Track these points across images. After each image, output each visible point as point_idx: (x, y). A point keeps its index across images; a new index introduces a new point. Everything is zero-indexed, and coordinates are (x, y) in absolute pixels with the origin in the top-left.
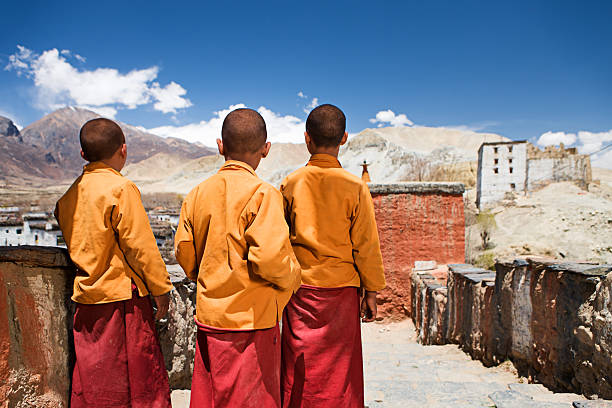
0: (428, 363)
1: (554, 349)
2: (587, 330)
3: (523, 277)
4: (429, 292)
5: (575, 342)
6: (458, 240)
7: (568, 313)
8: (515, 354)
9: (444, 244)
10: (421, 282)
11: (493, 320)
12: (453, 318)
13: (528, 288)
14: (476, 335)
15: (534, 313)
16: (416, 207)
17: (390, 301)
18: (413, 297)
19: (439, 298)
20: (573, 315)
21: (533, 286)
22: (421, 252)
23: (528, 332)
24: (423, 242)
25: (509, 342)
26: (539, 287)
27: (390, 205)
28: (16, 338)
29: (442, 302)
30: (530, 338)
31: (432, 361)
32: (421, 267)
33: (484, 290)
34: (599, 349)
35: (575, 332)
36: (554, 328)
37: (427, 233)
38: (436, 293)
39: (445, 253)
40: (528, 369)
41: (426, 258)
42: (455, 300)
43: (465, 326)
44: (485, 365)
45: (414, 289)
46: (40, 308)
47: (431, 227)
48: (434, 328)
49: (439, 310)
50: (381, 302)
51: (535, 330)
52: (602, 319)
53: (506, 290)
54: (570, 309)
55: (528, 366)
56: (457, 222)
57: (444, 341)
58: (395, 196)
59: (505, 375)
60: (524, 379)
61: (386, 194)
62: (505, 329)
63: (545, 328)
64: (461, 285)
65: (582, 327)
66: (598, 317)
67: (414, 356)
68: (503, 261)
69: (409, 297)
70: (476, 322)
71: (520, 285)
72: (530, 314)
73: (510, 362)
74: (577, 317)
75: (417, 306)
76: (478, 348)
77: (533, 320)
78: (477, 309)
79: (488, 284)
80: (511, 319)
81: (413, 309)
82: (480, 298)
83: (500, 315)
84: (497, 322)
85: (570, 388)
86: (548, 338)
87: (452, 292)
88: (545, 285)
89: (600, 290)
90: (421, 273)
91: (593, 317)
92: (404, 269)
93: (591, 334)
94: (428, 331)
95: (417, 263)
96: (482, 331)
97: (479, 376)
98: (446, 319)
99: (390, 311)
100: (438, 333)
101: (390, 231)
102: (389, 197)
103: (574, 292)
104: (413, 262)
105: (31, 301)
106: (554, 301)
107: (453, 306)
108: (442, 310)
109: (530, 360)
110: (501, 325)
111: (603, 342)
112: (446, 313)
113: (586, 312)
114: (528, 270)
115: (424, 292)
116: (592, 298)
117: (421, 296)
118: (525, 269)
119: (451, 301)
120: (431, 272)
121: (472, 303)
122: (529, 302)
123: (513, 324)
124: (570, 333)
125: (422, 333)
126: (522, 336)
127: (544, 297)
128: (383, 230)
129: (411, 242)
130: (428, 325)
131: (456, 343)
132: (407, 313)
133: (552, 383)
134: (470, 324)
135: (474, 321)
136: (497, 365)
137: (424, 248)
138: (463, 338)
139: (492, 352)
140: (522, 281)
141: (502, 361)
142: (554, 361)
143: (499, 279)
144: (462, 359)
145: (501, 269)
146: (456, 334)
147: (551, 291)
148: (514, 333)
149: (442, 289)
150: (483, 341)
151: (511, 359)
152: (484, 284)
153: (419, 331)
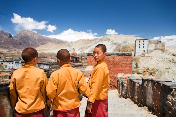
0: (123, 105)
1: (159, 106)
2: (170, 103)
3: (150, 84)
4: (122, 83)
5: (166, 105)
6: (130, 68)
7: (164, 97)
8: (147, 105)
9: (126, 69)
10: (120, 79)
11: (141, 94)
12: (129, 91)
13: (152, 87)
14: (136, 97)
15: (153, 95)
16: (119, 59)
17: (112, 84)
18: (118, 83)
21: (153, 87)
22: (120, 71)
23: (151, 99)
24: (121, 68)
25: (145, 101)
26: (155, 87)
27: (112, 58)
29: (126, 86)
30: (152, 101)
32: (120, 75)
33: (138, 85)
34: (174, 109)
35: (166, 102)
36: (159, 100)
37: (122, 66)
38: (124, 83)
39: (126, 71)
40: (151, 109)
41: (121, 73)
42: (130, 86)
43: (133, 94)
44: (138, 106)
45: (118, 81)
47: (123, 64)
48: (124, 93)
49: (125, 88)
51: (153, 99)
52: (175, 100)
53: (145, 86)
54: (165, 96)
55: (151, 108)
56: (130, 63)
57: (126, 97)
58: (113, 56)
59: (144, 111)
60: (150, 112)
62: (145, 97)
63: (157, 99)
64: (132, 83)
65: (168, 101)
66: (174, 100)
67: (118, 102)
68: (144, 78)
69: (117, 83)
70: (136, 93)
71: (149, 86)
72: (152, 94)
74: (167, 98)
76: (136, 101)
77: (153, 96)
78: (136, 90)
79: (140, 84)
80: (146, 95)
81: (118, 86)
82: (137, 87)
83: (143, 93)
84: (142, 95)
86: (157, 102)
87: (129, 84)
88: (157, 87)
89: (174, 92)
90: (120, 77)
91: (172, 99)
92: (115, 76)
94: (122, 93)
95: (119, 74)
96: (137, 96)
97: (137, 111)
98: (127, 91)
99: (111, 87)
100: (125, 94)
101: (112, 65)
102: (111, 56)
103: (166, 91)
104: (118, 73)
106: (159, 92)
107: (129, 88)
108: (126, 88)
110: (143, 96)
111: (175, 107)
113: (170, 97)
116: (172, 93)
117: (120, 83)
118: (151, 82)
119: (128, 87)
120: (123, 77)
121: (135, 88)
122: (152, 91)
123: (147, 96)
124: (164, 102)
125: (120, 93)
127: (156, 91)
128: (110, 65)
129: (117, 68)
130: (122, 91)
131: (130, 98)
132: (116, 88)
135: (135, 93)
136: (142, 107)
137: (121, 70)
138: (132, 97)
139: (141, 103)
141: (143, 106)
142: (159, 109)
143: (143, 83)
144: (132, 104)
145: (144, 80)
146: (130, 95)
147: (159, 89)
148: (147, 99)
149: (126, 82)
150: (138, 99)
151: (146, 106)
152: (138, 83)
153: (119, 93)
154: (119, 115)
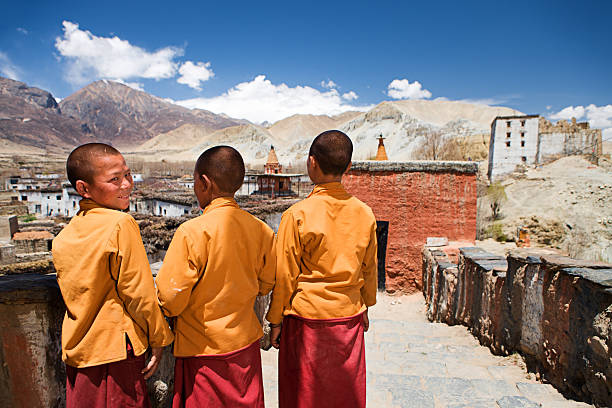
0: (437, 347)
1: (565, 352)
2: (602, 342)
3: (536, 275)
4: (440, 270)
5: (588, 351)
6: (470, 218)
7: (582, 321)
8: (524, 348)
9: (456, 221)
10: (432, 258)
11: (502, 311)
12: (462, 300)
13: (540, 287)
14: (485, 321)
15: (545, 313)
16: (430, 185)
17: (402, 275)
18: (424, 271)
19: (449, 277)
20: (588, 323)
21: (546, 286)
22: (433, 229)
23: (539, 330)
24: (436, 219)
25: (518, 336)
26: (552, 288)
27: (405, 182)
28: (6, 384)
29: (452, 282)
30: (540, 336)
31: (440, 345)
32: (433, 243)
33: (494, 280)
35: (589, 341)
36: (566, 332)
37: (439, 210)
38: (447, 273)
39: (457, 230)
40: (534, 364)
41: (438, 234)
42: (466, 283)
43: (475, 309)
44: (492, 352)
45: (425, 264)
46: (32, 347)
47: (444, 205)
48: (444, 306)
49: (449, 290)
50: (393, 276)
51: (546, 329)
53: (518, 284)
54: (585, 317)
55: (536, 361)
56: (469, 200)
57: (452, 322)
58: (409, 174)
59: (512, 369)
60: (532, 375)
61: (401, 172)
62: (515, 322)
63: (557, 330)
64: (472, 270)
65: (596, 338)
67: (424, 337)
68: (515, 256)
69: (420, 272)
70: (485, 308)
71: (532, 282)
72: (542, 313)
73: (519, 356)
74: (591, 326)
75: (428, 281)
76: (486, 334)
77: (544, 319)
78: (487, 297)
79: (500, 274)
80: (521, 314)
81: (424, 283)
82: (491, 286)
83: (510, 307)
84: (507, 314)
85: (580, 394)
86: (558, 340)
87: (463, 275)
88: (558, 288)
90: (432, 249)
91: (609, 330)
92: (416, 245)
93: (606, 347)
94: (437, 308)
95: (429, 239)
96: (491, 319)
97: (487, 369)
98: (456, 299)
99: (402, 284)
100: (447, 311)
101: (404, 208)
102: (404, 175)
103: (589, 301)
104: (425, 238)
105: (22, 341)
106: (567, 305)
107: (463, 289)
108: (452, 290)
109: (539, 357)
110: (511, 317)
112: (455, 294)
113: (602, 323)
114: (541, 268)
115: (435, 269)
116: (610, 309)
117: (432, 272)
118: (538, 267)
119: (460, 284)
120: (442, 248)
121: (482, 290)
122: (541, 300)
123: (523, 318)
124: (584, 341)
125: (432, 308)
126: (532, 331)
127: (557, 299)
128: (397, 207)
129: (424, 219)
130: (437, 301)
131: (465, 325)
132: (418, 287)
133: (561, 385)
134: (480, 309)
135: (483, 307)
136: (505, 355)
137: (436, 224)
138: (471, 320)
139: (503, 341)
140: (534, 279)
141: (510, 353)
142: (564, 364)
143: (511, 272)
144: (471, 343)
145: (513, 263)
146: (465, 316)
147: (565, 295)
148: (524, 327)
149: (453, 268)
150: (491, 329)
151: (520, 353)
152: (495, 273)
153: (429, 306)
154: (423, 381)
